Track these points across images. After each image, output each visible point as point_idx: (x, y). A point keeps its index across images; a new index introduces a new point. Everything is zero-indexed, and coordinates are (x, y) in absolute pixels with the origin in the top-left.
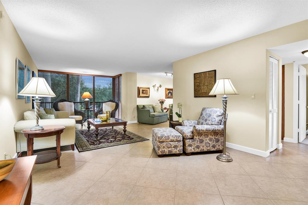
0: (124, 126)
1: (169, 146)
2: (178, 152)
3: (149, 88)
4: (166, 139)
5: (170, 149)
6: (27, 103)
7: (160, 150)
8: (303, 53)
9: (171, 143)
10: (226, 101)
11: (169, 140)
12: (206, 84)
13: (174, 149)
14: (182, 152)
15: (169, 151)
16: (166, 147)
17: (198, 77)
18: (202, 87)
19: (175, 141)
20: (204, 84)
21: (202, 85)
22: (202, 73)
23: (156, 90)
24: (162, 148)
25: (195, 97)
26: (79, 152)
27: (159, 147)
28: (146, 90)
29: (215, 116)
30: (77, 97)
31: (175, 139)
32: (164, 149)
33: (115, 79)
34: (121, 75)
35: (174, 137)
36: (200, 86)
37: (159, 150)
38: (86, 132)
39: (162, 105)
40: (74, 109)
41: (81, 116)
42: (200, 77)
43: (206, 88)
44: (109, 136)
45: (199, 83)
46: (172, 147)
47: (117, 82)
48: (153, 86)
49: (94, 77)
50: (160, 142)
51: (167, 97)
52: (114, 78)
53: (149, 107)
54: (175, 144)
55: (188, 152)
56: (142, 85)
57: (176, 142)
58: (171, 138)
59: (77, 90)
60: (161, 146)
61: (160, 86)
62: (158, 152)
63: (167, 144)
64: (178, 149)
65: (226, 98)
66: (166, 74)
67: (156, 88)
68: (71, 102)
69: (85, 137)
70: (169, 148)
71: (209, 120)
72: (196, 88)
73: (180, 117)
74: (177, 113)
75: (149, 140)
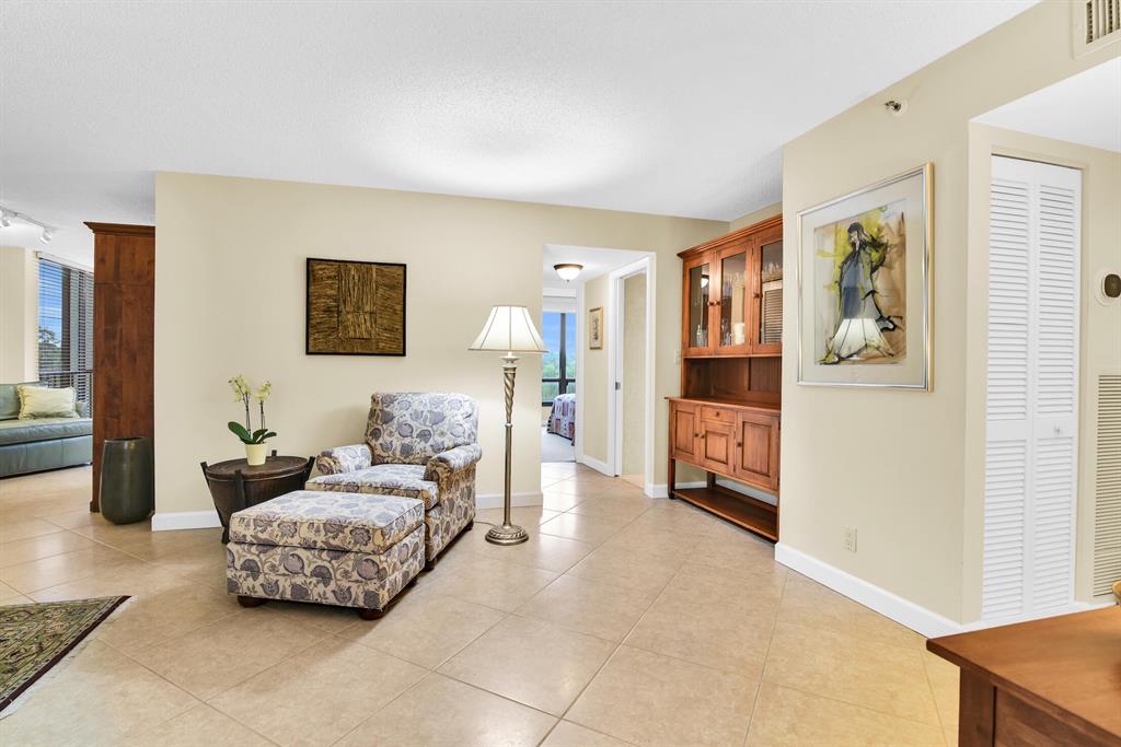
1: (404, 553)
2: (418, 570)
8: (557, 267)
10: (514, 369)
12: (367, 308)
14: (424, 566)
17: (329, 278)
18: (349, 316)
19: (413, 531)
20: (358, 308)
21: (349, 308)
22: (349, 265)
24: (390, 571)
25: (308, 353)
29: (460, 417)
36: (339, 313)
42: (339, 276)
43: (368, 324)
45: (335, 301)
55: (434, 557)
64: (419, 556)
65: (512, 361)
71: (442, 434)
72: (318, 316)
73: (259, 443)
74: (234, 427)
75: (125, 598)
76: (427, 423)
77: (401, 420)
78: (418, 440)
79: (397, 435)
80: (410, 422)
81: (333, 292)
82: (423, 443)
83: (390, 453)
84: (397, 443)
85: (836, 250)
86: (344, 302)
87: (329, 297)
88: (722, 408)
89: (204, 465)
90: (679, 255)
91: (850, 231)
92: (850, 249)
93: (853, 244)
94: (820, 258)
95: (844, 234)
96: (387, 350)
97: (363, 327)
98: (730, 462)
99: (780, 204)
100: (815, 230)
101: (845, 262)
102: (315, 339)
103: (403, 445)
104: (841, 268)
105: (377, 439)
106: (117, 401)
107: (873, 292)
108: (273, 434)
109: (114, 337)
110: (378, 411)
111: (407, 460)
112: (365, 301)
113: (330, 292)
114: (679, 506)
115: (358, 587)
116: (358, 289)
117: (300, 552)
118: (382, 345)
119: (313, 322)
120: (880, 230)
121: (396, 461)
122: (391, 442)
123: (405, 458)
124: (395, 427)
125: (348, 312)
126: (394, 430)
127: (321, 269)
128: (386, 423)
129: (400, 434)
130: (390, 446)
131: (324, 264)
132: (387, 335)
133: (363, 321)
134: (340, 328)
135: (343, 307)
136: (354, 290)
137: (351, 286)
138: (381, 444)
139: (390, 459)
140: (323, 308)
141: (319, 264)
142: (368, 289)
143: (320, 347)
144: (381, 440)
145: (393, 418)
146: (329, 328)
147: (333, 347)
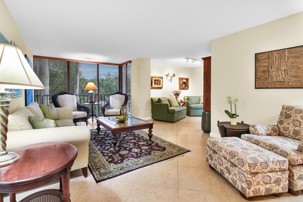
0: (149, 129)
1: (267, 180)
2: (281, 191)
3: (162, 78)
4: (263, 169)
5: (268, 186)
6: (14, 97)
7: (252, 189)
9: (270, 174)
11: (268, 169)
12: (283, 68)
13: (274, 185)
14: (287, 191)
15: (267, 189)
16: (262, 183)
17: (264, 59)
18: (274, 73)
19: (277, 171)
20: (278, 69)
21: (274, 69)
22: (273, 52)
23: (169, 80)
24: (255, 184)
25: (256, 88)
26: (97, 182)
27: (249, 183)
28: (159, 80)
30: (76, 88)
31: (277, 167)
32: (258, 187)
33: (122, 67)
34: (130, 62)
35: (276, 164)
36: (269, 72)
37: (249, 188)
38: (95, 135)
39: (176, 98)
40: (77, 103)
41: (86, 112)
42: (269, 58)
43: (283, 75)
44: (128, 142)
45: (267, 68)
46: (272, 181)
47: (124, 71)
48: (167, 75)
49: (98, 64)
50: (252, 174)
51: (181, 88)
52: (120, 66)
53: (165, 101)
54: (278, 177)
55: (297, 190)
56: (155, 74)
57: (279, 173)
58: (271, 166)
59: (76, 81)
60: (254, 182)
61: (174, 76)
62: (249, 192)
63: (263, 177)
64: (282, 185)
66: (186, 60)
67: (170, 77)
68: (73, 95)
69: (96, 144)
70: (267, 184)
72: (259, 74)
73: (235, 118)
74: (227, 112)
75: (190, 151)
77: (295, 118)
79: (292, 124)
80: (300, 120)
81: (266, 64)
83: (287, 132)
84: (291, 128)
86: (271, 67)
87: (264, 66)
89: (218, 122)
96: (294, 86)
97: (281, 76)
102: (258, 83)
103: (294, 130)
105: (281, 125)
106: (208, 101)
108: (238, 116)
109: (207, 85)
110: (283, 113)
112: (281, 65)
113: (264, 64)
116: (278, 61)
118: (291, 84)
119: (258, 77)
121: (290, 136)
122: (288, 127)
123: (295, 136)
124: (291, 121)
125: (273, 71)
126: (290, 122)
127: (261, 57)
128: (287, 118)
129: (293, 125)
130: (287, 129)
131: (262, 54)
132: (293, 79)
133: (281, 74)
134: (269, 78)
135: (271, 70)
136: (276, 62)
137: (274, 60)
138: (283, 127)
139: (287, 135)
140: (262, 71)
141: (260, 55)
142: (283, 60)
143: (261, 86)
144: (283, 126)
145: (291, 116)
146: (264, 78)
147: (266, 86)
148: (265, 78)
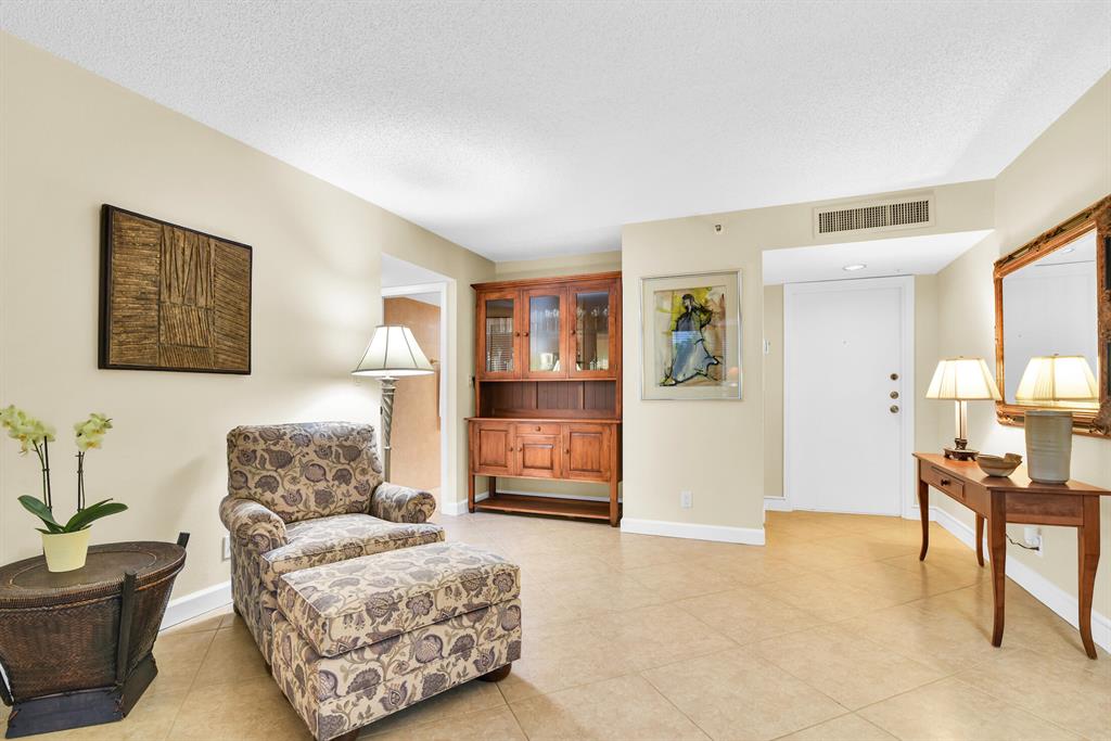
76: (342, 460)
77: (304, 460)
78: (336, 483)
79: (303, 480)
80: (317, 461)
81: (152, 270)
82: (343, 485)
83: (301, 506)
84: (307, 491)
85: (672, 309)
86: (169, 287)
87: (145, 276)
88: (543, 423)
90: (472, 285)
91: (684, 298)
92: (684, 311)
93: (687, 308)
94: (658, 313)
95: (679, 299)
96: (229, 366)
97: (197, 328)
98: (556, 466)
99: (620, 263)
100: (655, 292)
101: (680, 318)
102: (121, 343)
103: (317, 493)
104: (677, 322)
107: (702, 340)
111: (327, 511)
112: (199, 289)
114: (478, 516)
115: (502, 643)
116: (190, 272)
117: (435, 630)
118: (222, 358)
120: (707, 301)
121: (311, 515)
122: (298, 490)
123: (324, 509)
124: (298, 470)
125: (174, 305)
126: (298, 475)
127: (132, 229)
128: (282, 467)
129: (308, 479)
130: (297, 497)
131: (139, 222)
132: (229, 344)
133: (196, 321)
134: (162, 327)
135: (167, 297)
136: (183, 272)
137: (180, 263)
138: (283, 497)
139: (300, 515)
140: (135, 293)
141: (130, 220)
142: (204, 273)
143: (130, 357)
144: (280, 491)
145: (292, 458)
146: (145, 327)
147: (151, 358)
148: (147, 327)
